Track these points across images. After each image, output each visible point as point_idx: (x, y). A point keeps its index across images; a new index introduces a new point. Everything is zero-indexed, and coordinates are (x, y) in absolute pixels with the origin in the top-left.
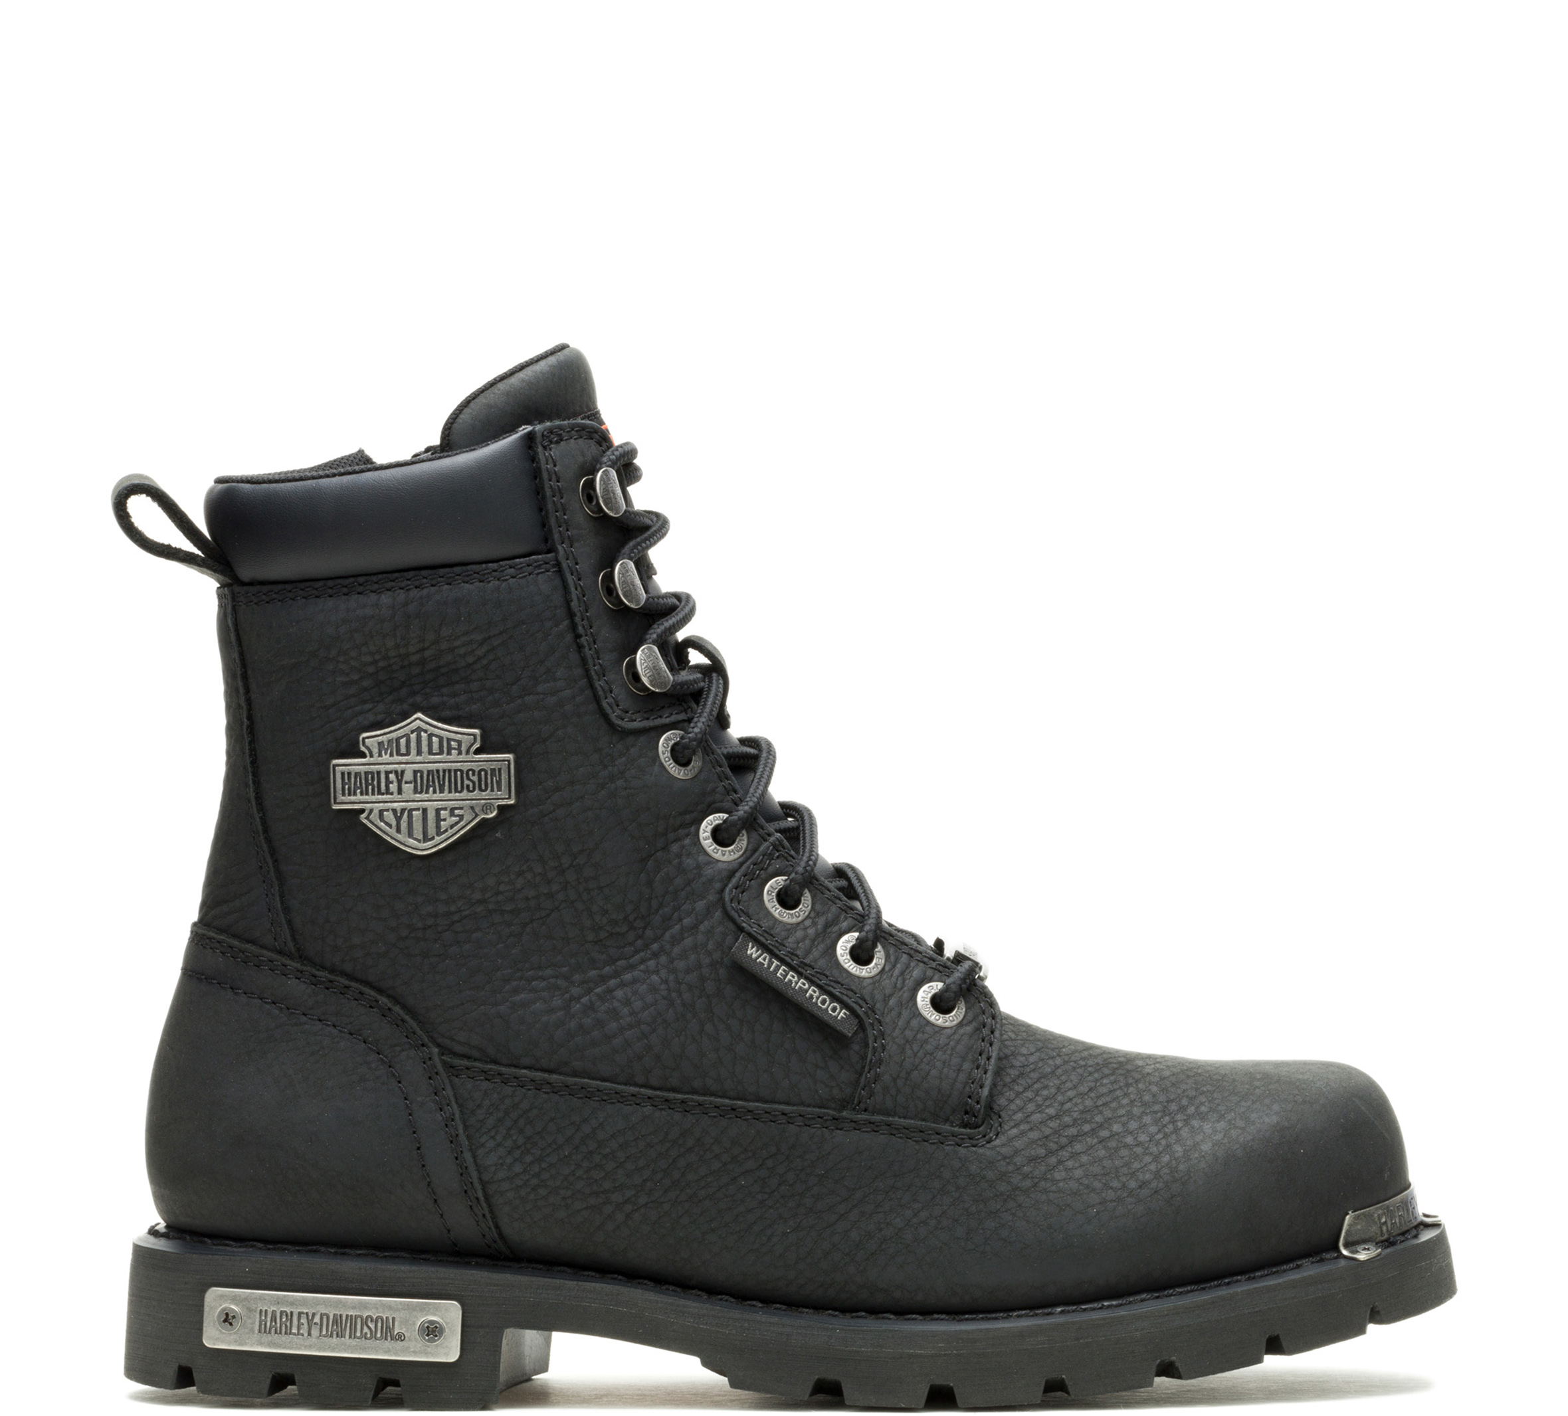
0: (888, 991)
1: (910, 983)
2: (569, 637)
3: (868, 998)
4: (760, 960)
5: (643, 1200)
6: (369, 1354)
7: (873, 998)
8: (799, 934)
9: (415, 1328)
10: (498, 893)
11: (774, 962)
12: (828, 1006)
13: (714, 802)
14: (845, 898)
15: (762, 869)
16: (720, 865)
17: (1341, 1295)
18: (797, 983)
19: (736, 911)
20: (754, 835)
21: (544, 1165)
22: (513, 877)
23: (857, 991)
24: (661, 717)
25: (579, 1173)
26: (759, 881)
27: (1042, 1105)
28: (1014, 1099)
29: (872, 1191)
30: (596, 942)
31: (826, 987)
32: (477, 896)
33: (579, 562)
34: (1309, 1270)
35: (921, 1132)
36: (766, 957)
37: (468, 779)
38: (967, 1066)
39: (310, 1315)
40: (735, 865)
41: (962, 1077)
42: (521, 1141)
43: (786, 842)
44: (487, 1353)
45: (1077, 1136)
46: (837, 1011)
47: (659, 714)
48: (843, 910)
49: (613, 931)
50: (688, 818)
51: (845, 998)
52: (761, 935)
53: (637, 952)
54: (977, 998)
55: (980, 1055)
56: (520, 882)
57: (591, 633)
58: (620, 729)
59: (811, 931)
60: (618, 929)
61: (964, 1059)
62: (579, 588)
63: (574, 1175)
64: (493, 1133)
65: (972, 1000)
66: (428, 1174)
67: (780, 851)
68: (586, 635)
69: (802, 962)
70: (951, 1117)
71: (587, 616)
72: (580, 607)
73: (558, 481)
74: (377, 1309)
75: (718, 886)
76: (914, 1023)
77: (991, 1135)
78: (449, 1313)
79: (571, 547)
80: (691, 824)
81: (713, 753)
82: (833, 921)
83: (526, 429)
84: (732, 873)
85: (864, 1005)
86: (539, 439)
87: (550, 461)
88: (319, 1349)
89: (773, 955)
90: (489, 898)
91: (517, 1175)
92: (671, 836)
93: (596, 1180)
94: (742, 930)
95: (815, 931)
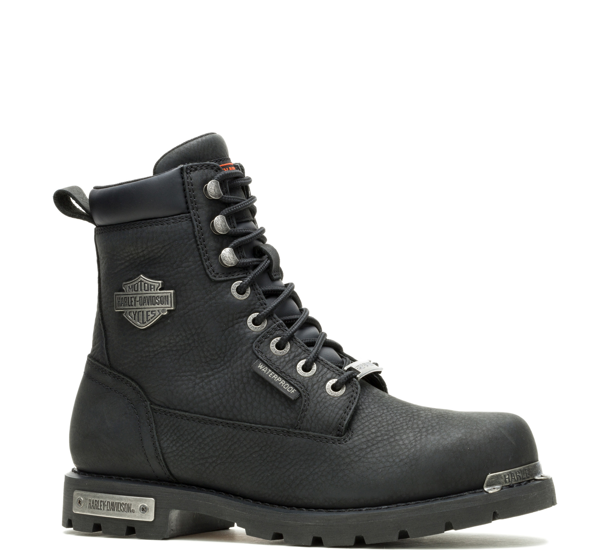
0: (314, 383)
1: (324, 380)
2: (194, 245)
3: (305, 385)
4: (263, 370)
5: (219, 462)
6: (123, 517)
7: (307, 384)
8: (282, 360)
9: (138, 508)
10: (170, 343)
11: (269, 371)
12: (288, 388)
13: (254, 308)
14: (306, 346)
15: (271, 334)
16: (254, 333)
17: (479, 507)
18: (276, 379)
19: (257, 351)
20: (270, 321)
21: (183, 447)
22: (175, 337)
23: (301, 383)
24: (233, 276)
25: (196, 450)
26: (269, 339)
27: (370, 428)
28: (360, 426)
29: (299, 460)
30: (206, 362)
31: (288, 380)
32: (163, 344)
33: (200, 216)
34: (468, 496)
35: (319, 437)
36: (266, 368)
37: (157, 300)
38: (341, 412)
39: (104, 502)
40: (260, 333)
41: (338, 416)
42: (175, 438)
43: (284, 324)
44: (164, 518)
45: (381, 440)
46: (291, 390)
47: (233, 275)
48: (303, 351)
49: (212, 358)
50: (242, 314)
51: (296, 385)
52: (265, 360)
53: (221, 366)
54: (352, 386)
55: (347, 408)
56: (178, 339)
57: (204, 244)
58: (213, 281)
59: (287, 359)
60: (214, 357)
61: (340, 409)
62: (199, 227)
63: (194, 451)
64: (166, 435)
65: (350, 386)
66: (144, 450)
67: (281, 327)
68: (201, 245)
69: (280, 371)
70: (332, 432)
71: (202, 238)
72: (199, 234)
73: (192, 186)
74: (125, 500)
75: (251, 341)
76: (323, 395)
77: (347, 440)
78: (150, 503)
79: (197, 211)
80: (244, 317)
81: (257, 290)
82: (298, 355)
83: (179, 167)
84: (259, 335)
85: (303, 387)
86: (185, 170)
87: (189, 178)
88: (107, 515)
89: (269, 368)
90: (167, 345)
91: (174, 451)
92: (235, 321)
93: (202, 454)
94: (258, 358)
95: (289, 359)
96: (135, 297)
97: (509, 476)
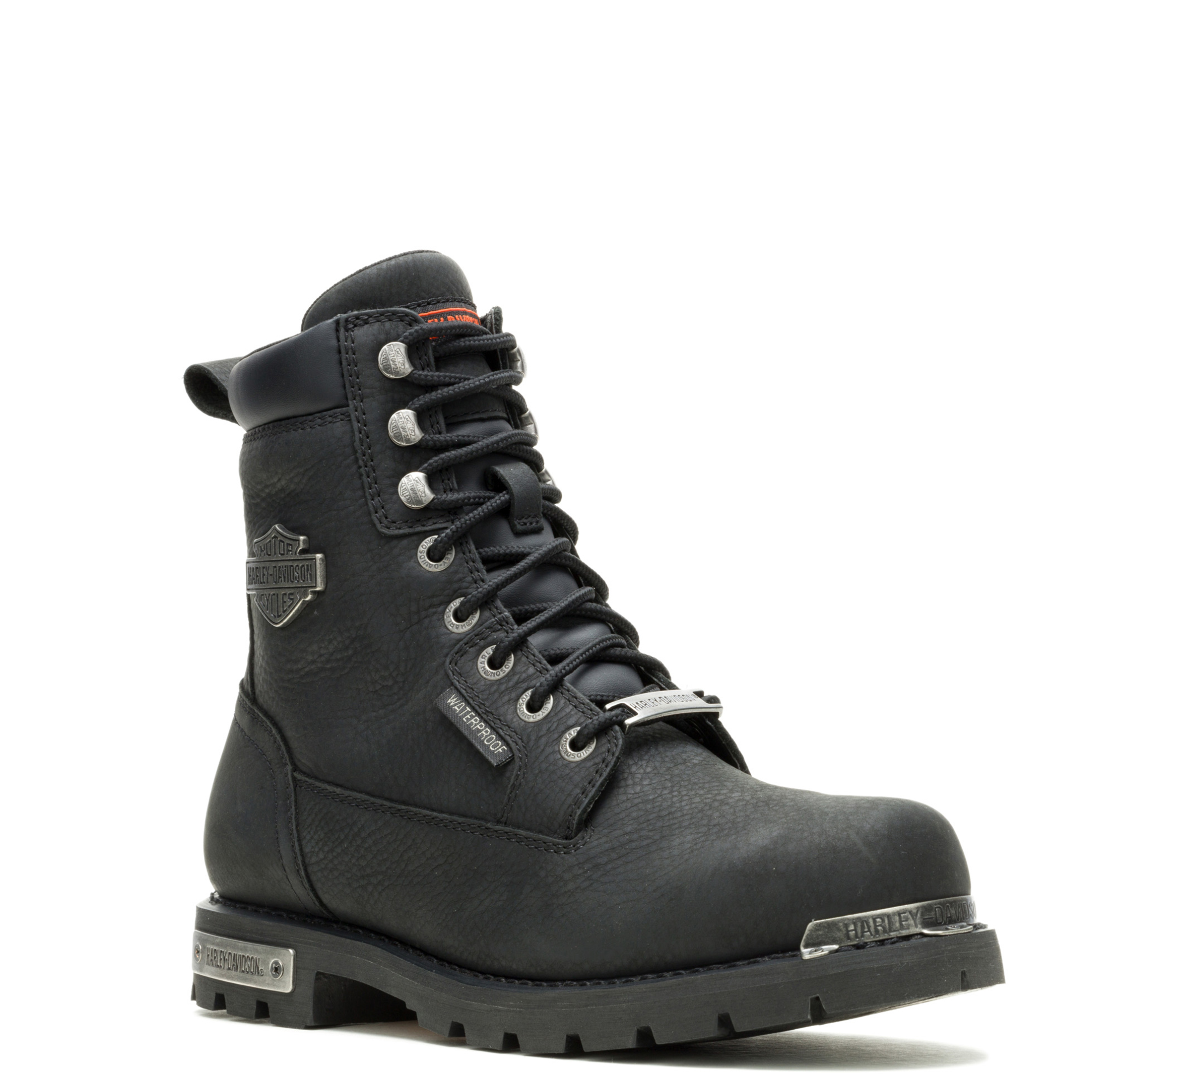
0: (542, 733)
1: (562, 728)
2: (354, 468)
3: (524, 738)
4: (456, 708)
5: (386, 884)
6: (248, 983)
7: (529, 736)
8: (495, 688)
9: (269, 967)
10: (321, 656)
11: (467, 709)
12: (491, 744)
13: (459, 589)
14: (545, 662)
15: (483, 639)
16: (452, 635)
17: (782, 986)
18: (476, 725)
19: (451, 671)
20: (487, 614)
21: (334, 854)
22: (326, 643)
23: (518, 733)
24: (423, 526)
25: (353, 861)
26: (477, 647)
27: (625, 824)
28: (609, 819)
29: (500, 884)
30: (375, 692)
31: (497, 728)
32: (310, 658)
33: (366, 412)
34: (766, 964)
35: (535, 841)
36: (462, 705)
37: (296, 571)
38: (578, 791)
39: (225, 953)
40: (463, 636)
41: (570, 801)
42: (322, 836)
43: (511, 620)
44: (306, 988)
45: (634, 849)
46: (498, 747)
47: (423, 524)
48: (538, 670)
49: (384, 684)
50: (436, 600)
51: (508, 738)
52: (463, 689)
53: (399, 699)
54: (609, 741)
55: (590, 783)
56: (331, 648)
57: (371, 465)
58: (383, 535)
59: (503, 687)
60: (385, 683)
61: (576, 786)
62: (363, 432)
63: (351, 861)
64: (309, 829)
65: (604, 740)
66: (281, 857)
67: (504, 625)
68: (366, 466)
69: (486, 710)
70: (558, 831)
71: (369, 453)
72: (362, 445)
73: (354, 354)
74: (251, 951)
75: (445, 651)
76: (551, 758)
77: (578, 846)
78: (287, 957)
79: (362, 402)
80: (440, 605)
81: (470, 552)
82: (524, 680)
83: (335, 318)
84: (460, 640)
85: (519, 742)
86: (342, 323)
87: (349, 339)
88: (228, 978)
89: (468, 704)
90: (317, 659)
91: (321, 860)
92: (424, 614)
93: (363, 866)
94: (452, 684)
95: (506, 686)
96: (267, 567)
97: (855, 926)
